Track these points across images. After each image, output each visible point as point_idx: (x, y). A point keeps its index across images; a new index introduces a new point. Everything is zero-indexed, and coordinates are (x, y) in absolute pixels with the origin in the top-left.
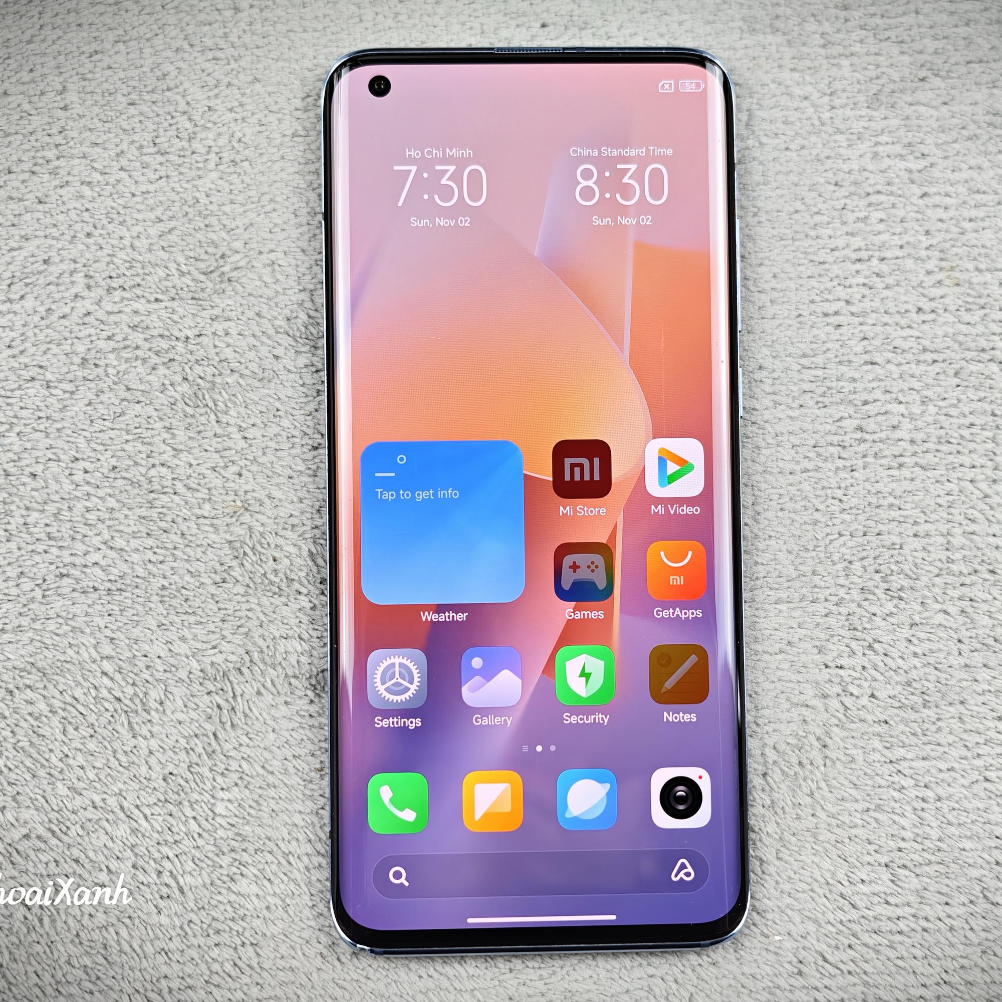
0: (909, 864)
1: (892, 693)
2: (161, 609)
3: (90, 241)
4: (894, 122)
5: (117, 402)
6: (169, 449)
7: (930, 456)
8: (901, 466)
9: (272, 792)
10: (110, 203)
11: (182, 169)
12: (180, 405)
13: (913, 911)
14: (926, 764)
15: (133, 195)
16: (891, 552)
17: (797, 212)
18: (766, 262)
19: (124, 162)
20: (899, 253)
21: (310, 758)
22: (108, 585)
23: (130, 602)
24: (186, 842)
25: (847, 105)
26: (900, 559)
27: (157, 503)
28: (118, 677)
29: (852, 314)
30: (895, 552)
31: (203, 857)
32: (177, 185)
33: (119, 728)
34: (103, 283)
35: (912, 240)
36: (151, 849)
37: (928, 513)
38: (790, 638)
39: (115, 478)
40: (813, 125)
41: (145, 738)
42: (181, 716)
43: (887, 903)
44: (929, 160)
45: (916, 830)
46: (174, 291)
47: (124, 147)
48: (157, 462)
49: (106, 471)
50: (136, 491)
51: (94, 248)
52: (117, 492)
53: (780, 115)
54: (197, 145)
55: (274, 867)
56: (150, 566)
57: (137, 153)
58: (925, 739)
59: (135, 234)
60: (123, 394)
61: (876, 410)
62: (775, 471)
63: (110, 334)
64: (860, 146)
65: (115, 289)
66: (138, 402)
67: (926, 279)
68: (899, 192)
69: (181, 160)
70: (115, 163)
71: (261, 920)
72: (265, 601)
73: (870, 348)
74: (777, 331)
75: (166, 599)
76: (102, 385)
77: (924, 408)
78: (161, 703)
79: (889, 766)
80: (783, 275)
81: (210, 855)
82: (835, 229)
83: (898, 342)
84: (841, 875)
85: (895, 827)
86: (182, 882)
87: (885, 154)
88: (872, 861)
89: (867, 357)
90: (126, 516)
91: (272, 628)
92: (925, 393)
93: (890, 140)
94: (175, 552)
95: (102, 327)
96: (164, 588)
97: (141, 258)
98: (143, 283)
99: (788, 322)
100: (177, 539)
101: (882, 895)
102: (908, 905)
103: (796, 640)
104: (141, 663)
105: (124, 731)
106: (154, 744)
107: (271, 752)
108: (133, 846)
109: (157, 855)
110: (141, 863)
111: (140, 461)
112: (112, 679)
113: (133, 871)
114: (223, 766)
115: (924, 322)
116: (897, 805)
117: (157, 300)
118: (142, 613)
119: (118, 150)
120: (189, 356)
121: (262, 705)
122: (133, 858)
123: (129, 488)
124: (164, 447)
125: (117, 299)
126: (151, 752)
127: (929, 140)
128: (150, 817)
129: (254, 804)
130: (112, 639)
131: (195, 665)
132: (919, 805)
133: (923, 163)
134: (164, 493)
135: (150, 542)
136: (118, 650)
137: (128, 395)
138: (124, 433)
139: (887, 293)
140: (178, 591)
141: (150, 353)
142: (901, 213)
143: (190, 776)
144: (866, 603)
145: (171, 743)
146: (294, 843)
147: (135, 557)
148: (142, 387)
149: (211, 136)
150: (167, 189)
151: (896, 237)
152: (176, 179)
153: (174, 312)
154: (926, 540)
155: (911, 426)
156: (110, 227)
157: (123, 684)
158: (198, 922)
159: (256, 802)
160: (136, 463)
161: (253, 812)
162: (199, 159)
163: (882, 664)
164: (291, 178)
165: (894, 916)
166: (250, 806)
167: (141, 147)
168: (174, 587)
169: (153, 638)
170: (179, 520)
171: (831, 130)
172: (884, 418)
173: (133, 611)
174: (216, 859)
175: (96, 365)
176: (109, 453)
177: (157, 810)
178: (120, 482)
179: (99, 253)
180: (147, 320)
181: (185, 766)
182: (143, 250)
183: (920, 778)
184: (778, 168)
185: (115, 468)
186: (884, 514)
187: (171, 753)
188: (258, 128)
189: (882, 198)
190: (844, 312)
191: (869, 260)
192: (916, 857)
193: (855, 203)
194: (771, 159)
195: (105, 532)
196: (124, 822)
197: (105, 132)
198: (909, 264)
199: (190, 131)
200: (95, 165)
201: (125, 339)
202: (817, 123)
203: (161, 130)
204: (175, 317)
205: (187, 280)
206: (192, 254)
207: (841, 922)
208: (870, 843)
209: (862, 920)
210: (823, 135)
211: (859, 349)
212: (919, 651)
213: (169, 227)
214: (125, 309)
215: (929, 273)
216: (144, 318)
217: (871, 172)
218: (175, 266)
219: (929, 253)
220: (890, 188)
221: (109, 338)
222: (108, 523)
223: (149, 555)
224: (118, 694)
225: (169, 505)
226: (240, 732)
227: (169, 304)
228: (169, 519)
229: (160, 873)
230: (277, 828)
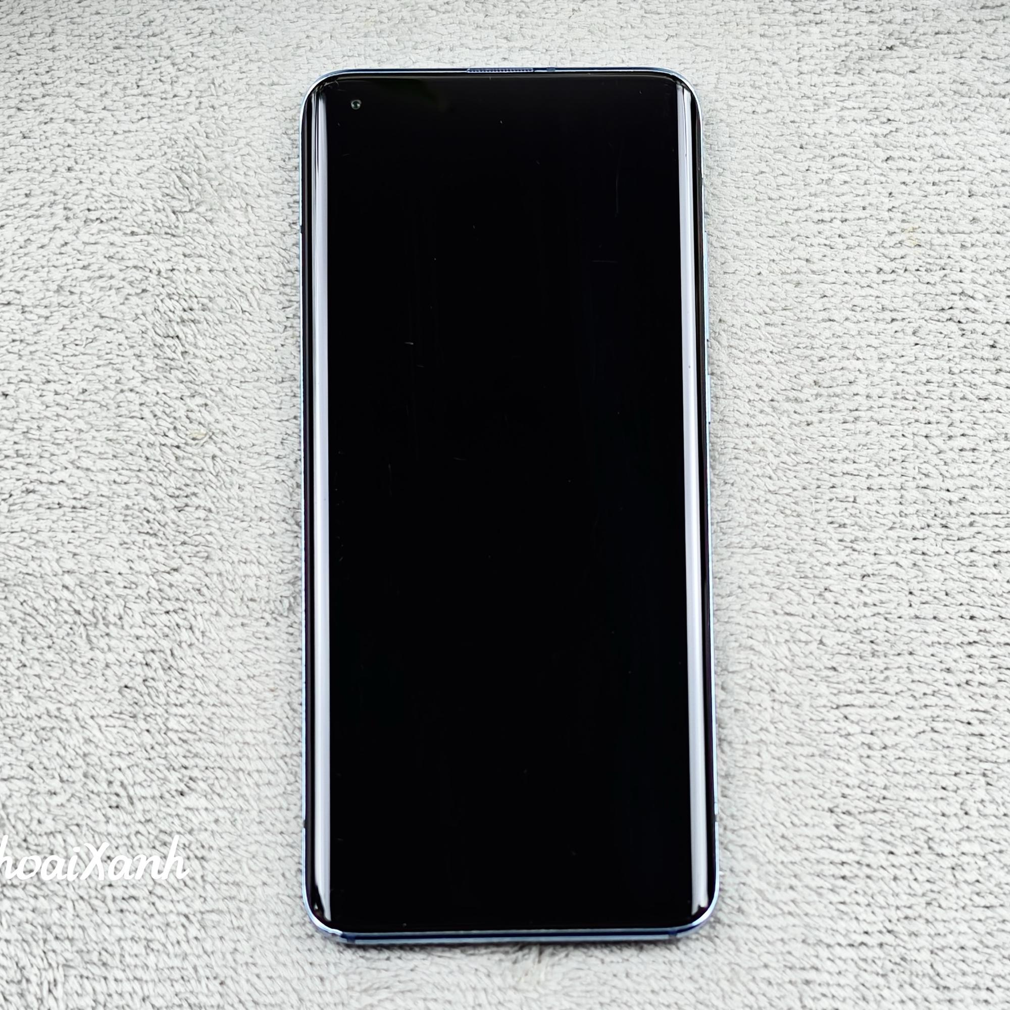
0: (853, 811)
1: (841, 641)
2: (124, 527)
3: (72, 174)
4: (860, 88)
5: (90, 328)
6: (138, 375)
7: (885, 411)
8: (856, 419)
9: (224, 710)
10: (91, 140)
11: (163, 111)
12: (151, 333)
13: (857, 858)
14: (873, 711)
15: (115, 133)
16: (845, 505)
17: (762, 172)
18: (730, 220)
19: (107, 102)
20: (862, 214)
21: (264, 678)
22: (74, 502)
23: (93, 519)
24: (139, 754)
25: (814, 71)
26: (853, 511)
27: (125, 427)
28: (78, 590)
29: (813, 272)
30: (849, 505)
31: (154, 769)
32: (158, 126)
33: (77, 640)
34: (81, 215)
35: (874, 201)
36: (103, 759)
37: (883, 467)
38: (741, 583)
39: (85, 401)
40: (781, 89)
41: (103, 651)
42: (139, 632)
43: (831, 848)
44: (894, 125)
45: (861, 777)
46: (149, 225)
47: (108, 88)
48: (125, 388)
49: (76, 393)
50: (104, 414)
51: (74, 182)
52: (86, 414)
53: (749, 78)
54: (179, 89)
55: (224, 783)
56: (114, 486)
57: (121, 94)
58: (873, 687)
59: (115, 171)
60: (97, 321)
61: (833, 366)
62: (732, 420)
63: (86, 263)
64: (827, 110)
65: (92, 221)
66: (111, 329)
67: (887, 239)
68: (864, 155)
69: (163, 102)
70: (98, 103)
71: (209, 833)
72: (225, 526)
73: (828, 305)
74: (738, 287)
75: (129, 518)
76: (75, 311)
77: (881, 364)
78: (121, 618)
79: (836, 712)
80: (746, 233)
81: (161, 768)
82: (798, 191)
83: (856, 301)
84: (783, 816)
85: (840, 773)
86: (132, 793)
87: (850, 119)
88: (816, 805)
89: (825, 315)
90: (94, 438)
91: (231, 553)
92: (883, 350)
93: (856, 105)
94: (139, 474)
95: (79, 256)
96: (127, 507)
97: (119, 193)
98: (120, 216)
99: (748, 278)
100: (142, 462)
101: (826, 839)
102: (851, 851)
103: (745, 585)
104: (102, 578)
105: (82, 644)
106: (111, 657)
107: (226, 672)
108: (85, 755)
109: (109, 766)
110: (92, 771)
111: (108, 385)
112: (73, 593)
113: (84, 779)
114: (177, 683)
115: (884, 282)
116: (842, 752)
117: (133, 233)
118: (105, 531)
119: (103, 91)
120: (161, 289)
121: (219, 625)
122: (84, 766)
123: (97, 410)
124: (133, 373)
125: (94, 231)
126: (107, 666)
127: (894, 106)
128: (103, 728)
129: (207, 721)
130: (75, 554)
131: (153, 584)
132: (865, 752)
133: (888, 128)
134: (132, 417)
135: (115, 463)
136: (80, 565)
137: (101, 322)
138: (95, 358)
139: (848, 253)
140: (141, 512)
141: (124, 283)
142: (864, 175)
143: (144, 689)
144: (819, 554)
145: (127, 656)
146: (245, 760)
147: (101, 477)
148: (115, 315)
149: (193, 80)
150: (147, 129)
151: (859, 199)
152: (157, 120)
153: (149, 245)
154: (881, 493)
155: (867, 382)
156: (91, 163)
157: (83, 597)
158: (145, 833)
159: (209, 719)
160: (106, 388)
161: (204, 728)
162: (180, 102)
163: (832, 612)
164: (268, 123)
165: (837, 860)
166: (203, 723)
167: (125, 88)
168: (136, 507)
169: (115, 555)
170: (144, 444)
171: (797, 94)
172: (840, 373)
173: (95, 529)
174: (166, 772)
175: (71, 293)
176: (80, 377)
177: (112, 721)
178: (89, 405)
179: (79, 187)
180: (123, 252)
181: (140, 680)
182: (121, 186)
183: (866, 725)
184: (745, 129)
185: (84, 391)
186: (838, 468)
187: (127, 667)
188: (239, 76)
189: (845, 160)
190: (804, 270)
191: (831, 221)
192: (860, 804)
193: (819, 165)
194: (738, 121)
195: (73, 451)
196: (77, 732)
197: (90, 73)
198: (871, 224)
199: (173, 75)
200: (79, 103)
201: (101, 269)
202: (785, 87)
203: (145, 73)
204: (150, 250)
205: (161, 216)
206: (167, 191)
207: (782, 863)
208: (814, 788)
209: (805, 863)
210: (790, 98)
211: (818, 306)
212: (869, 601)
213: (148, 165)
214: (102, 241)
215: (891, 234)
216: (119, 249)
217: (837, 136)
218: (152, 201)
219: (891, 214)
220: (854, 151)
221: (84, 267)
222: (76, 443)
223: (114, 476)
224: (77, 607)
225: (136, 428)
226: (195, 651)
227: (145, 237)
228: (135, 441)
229: (110, 783)
230: (229, 746)
